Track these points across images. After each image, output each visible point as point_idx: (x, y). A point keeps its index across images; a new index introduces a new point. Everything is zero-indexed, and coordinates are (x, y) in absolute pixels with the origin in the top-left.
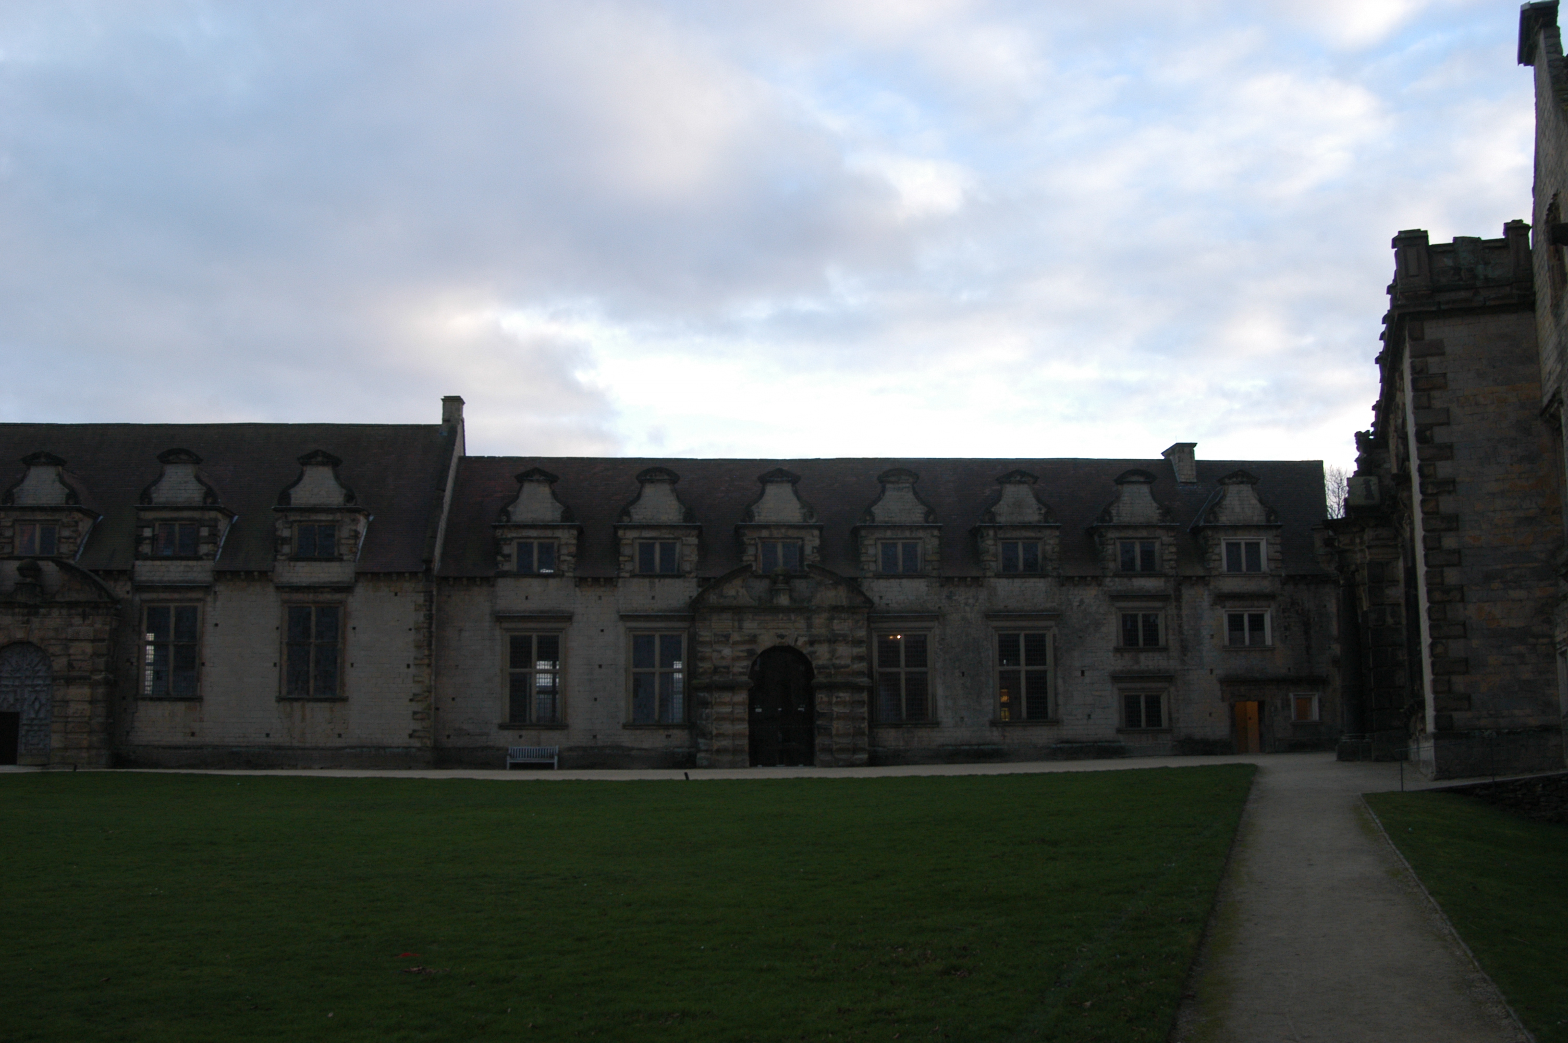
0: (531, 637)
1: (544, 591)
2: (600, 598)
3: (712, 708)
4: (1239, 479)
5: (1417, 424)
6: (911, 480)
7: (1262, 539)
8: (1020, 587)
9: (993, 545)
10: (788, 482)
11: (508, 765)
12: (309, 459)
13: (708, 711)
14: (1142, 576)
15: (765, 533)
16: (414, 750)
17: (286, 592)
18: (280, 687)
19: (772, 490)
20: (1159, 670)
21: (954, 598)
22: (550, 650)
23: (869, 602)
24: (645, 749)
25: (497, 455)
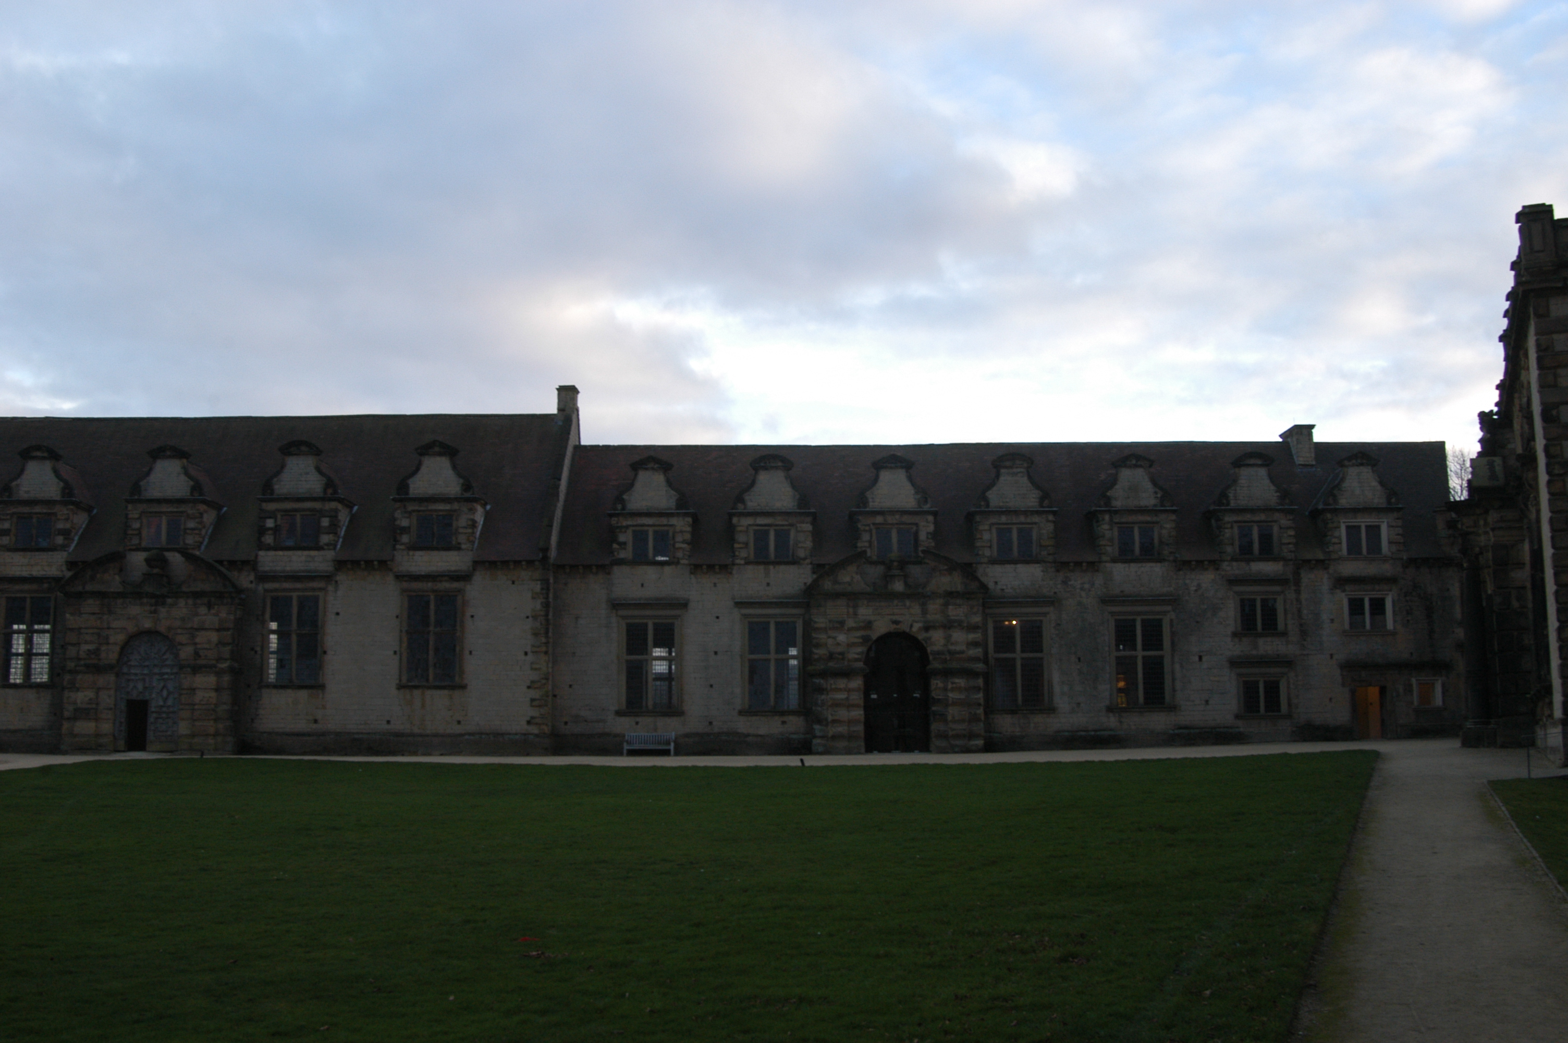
0: (646, 625)
1: (660, 578)
2: (715, 585)
3: (828, 694)
4: (1359, 461)
5: (1543, 403)
6: (1025, 465)
7: (1383, 522)
8: (1136, 572)
9: (1107, 530)
10: (902, 467)
11: (625, 752)
12: (426, 450)
13: (823, 697)
14: (1260, 560)
15: (879, 519)
16: (532, 737)
17: (406, 581)
18: (400, 676)
19: (886, 476)
20: (1278, 655)
21: (1070, 583)
22: (666, 638)
23: (984, 587)
24: (761, 736)
25: (612, 443)
